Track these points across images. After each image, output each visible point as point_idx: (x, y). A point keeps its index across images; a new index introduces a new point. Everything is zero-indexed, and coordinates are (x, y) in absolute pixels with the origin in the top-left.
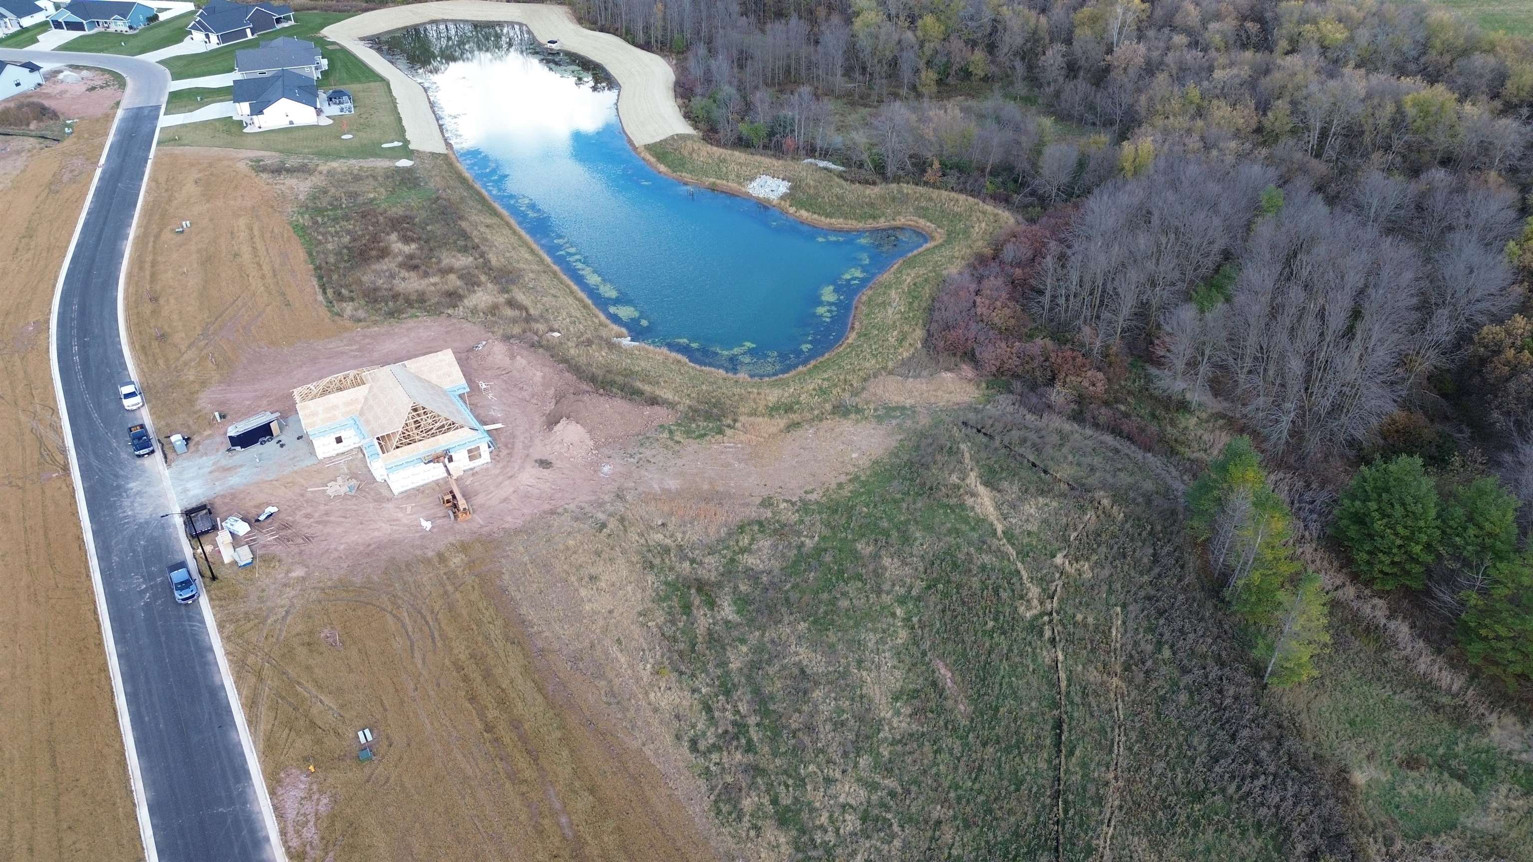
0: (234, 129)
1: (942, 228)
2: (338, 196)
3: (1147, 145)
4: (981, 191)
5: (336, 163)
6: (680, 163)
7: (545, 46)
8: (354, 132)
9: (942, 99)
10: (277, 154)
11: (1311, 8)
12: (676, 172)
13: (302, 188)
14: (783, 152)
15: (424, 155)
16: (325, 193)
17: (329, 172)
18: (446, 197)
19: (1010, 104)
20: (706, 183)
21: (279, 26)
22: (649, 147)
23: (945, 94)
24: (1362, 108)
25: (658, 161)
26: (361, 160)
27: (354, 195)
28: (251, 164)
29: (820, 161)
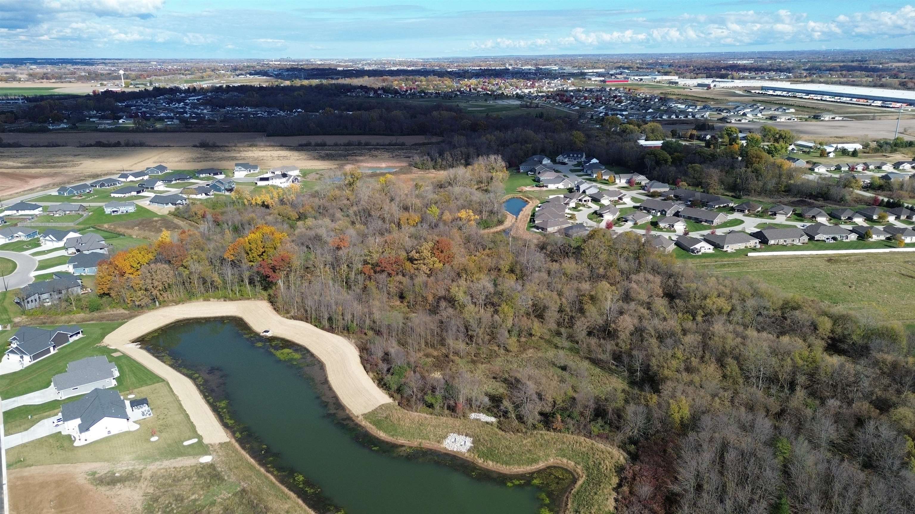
0: (66, 444)
1: (579, 464)
2: (167, 502)
3: (684, 402)
4: (590, 433)
5: (154, 467)
6: (392, 429)
7: (262, 334)
8: (158, 433)
9: (521, 352)
10: (106, 464)
11: (702, 288)
12: (393, 436)
13: (136, 497)
14: (456, 412)
15: (217, 447)
16: (156, 500)
17: (151, 477)
18: (248, 489)
19: (561, 353)
20: (415, 443)
21: (71, 340)
22: (366, 416)
23: (522, 349)
24: (774, 361)
25: (377, 427)
26: (172, 460)
27: (179, 499)
28: (88, 477)
29: (478, 414)
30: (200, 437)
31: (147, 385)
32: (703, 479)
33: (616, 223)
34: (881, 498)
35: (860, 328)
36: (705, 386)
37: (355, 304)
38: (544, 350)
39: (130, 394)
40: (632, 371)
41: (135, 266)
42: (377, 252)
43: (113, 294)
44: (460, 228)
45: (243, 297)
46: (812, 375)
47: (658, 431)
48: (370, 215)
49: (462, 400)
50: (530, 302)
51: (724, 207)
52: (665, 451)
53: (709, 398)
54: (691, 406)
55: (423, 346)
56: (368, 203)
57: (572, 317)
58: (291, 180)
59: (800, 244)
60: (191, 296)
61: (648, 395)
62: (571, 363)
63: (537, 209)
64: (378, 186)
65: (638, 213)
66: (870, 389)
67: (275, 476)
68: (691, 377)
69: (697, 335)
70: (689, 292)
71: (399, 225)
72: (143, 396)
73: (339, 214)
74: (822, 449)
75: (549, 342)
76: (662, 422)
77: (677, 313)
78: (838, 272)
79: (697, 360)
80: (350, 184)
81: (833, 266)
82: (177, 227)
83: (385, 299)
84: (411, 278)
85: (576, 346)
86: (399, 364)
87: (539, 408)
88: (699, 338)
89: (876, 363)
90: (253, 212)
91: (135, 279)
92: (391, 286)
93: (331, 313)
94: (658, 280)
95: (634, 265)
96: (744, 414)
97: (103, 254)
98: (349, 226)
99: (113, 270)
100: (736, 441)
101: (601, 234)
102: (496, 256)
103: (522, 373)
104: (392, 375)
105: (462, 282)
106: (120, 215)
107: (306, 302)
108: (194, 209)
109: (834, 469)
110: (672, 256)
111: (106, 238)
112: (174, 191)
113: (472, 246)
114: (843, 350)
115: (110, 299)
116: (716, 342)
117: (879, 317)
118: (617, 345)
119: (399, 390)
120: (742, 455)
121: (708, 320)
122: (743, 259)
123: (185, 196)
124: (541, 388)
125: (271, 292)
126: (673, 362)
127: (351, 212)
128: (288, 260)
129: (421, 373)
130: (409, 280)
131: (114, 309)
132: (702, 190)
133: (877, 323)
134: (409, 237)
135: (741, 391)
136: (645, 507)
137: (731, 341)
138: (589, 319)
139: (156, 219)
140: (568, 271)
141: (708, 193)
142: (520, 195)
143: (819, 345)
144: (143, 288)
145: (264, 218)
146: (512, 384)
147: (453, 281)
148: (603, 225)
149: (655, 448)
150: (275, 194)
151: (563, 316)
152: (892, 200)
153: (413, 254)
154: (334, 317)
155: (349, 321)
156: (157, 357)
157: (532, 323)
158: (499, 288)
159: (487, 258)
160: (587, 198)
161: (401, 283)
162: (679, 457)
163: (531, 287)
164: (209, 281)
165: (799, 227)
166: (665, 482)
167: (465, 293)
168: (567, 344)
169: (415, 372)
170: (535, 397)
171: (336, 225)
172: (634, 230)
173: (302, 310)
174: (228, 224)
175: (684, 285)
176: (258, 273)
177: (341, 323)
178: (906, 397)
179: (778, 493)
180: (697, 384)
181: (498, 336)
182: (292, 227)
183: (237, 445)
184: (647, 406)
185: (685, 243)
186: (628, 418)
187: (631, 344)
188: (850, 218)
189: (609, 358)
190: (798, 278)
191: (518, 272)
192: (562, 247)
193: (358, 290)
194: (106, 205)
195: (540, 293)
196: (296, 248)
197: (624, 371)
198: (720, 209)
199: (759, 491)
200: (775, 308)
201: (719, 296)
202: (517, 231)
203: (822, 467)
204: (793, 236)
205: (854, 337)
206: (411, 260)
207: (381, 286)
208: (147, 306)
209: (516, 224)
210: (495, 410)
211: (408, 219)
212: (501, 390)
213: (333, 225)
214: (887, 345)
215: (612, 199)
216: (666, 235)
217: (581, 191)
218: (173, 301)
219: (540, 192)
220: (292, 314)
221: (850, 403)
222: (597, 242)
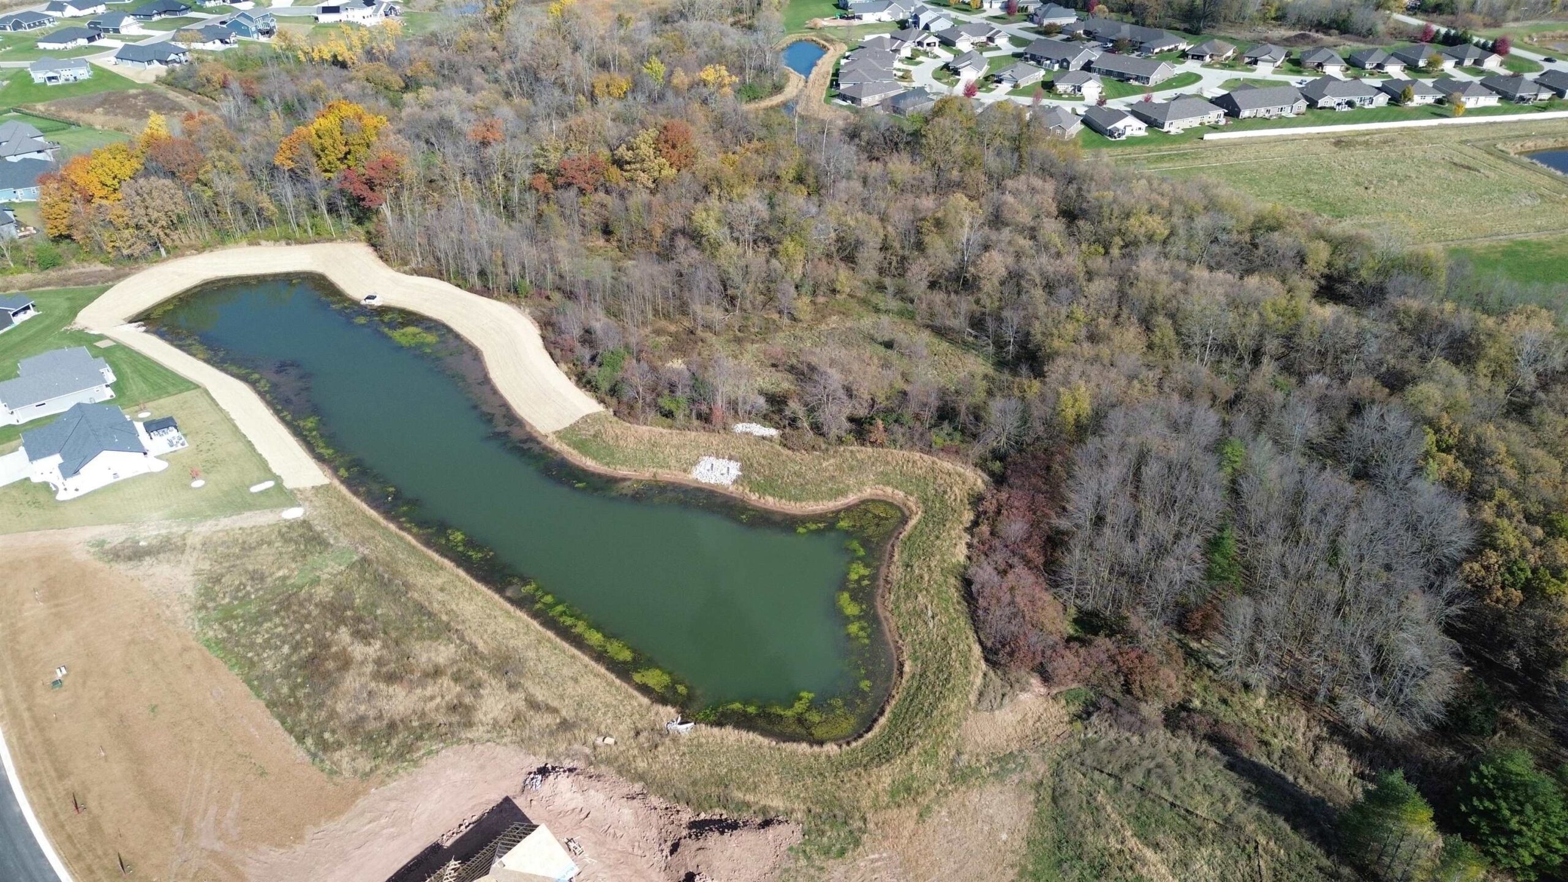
0: (42, 497)
1: (911, 495)
2: (237, 583)
3: (1083, 389)
4: (930, 446)
5: (205, 529)
6: (608, 453)
7: (363, 302)
8: (202, 474)
9: (819, 322)
10: (119, 528)
11: (1124, 199)
12: (608, 464)
13: (181, 578)
14: (711, 423)
15: (309, 494)
16: (218, 581)
17: (204, 544)
18: (372, 557)
19: (885, 319)
20: (646, 474)
21: (18, 320)
22: (561, 435)
23: (819, 315)
24: (1231, 317)
25: (580, 452)
26: (235, 517)
27: (257, 577)
28: (92, 550)
29: (748, 425)
30: (277, 479)
31: (169, 394)
32: (1105, 507)
33: (982, 86)
34: (1376, 521)
35: (1374, 258)
36: (1119, 364)
37: (525, 245)
38: (855, 316)
39: (141, 410)
40: (1000, 345)
41: (109, 183)
42: (556, 149)
43: (77, 236)
44: (705, 102)
45: (320, 237)
46: (1289, 339)
47: (1038, 439)
48: (537, 80)
49: (720, 402)
50: (833, 235)
51: (1169, 50)
52: (1048, 468)
53: (1123, 382)
54: (1094, 397)
55: (650, 316)
56: (531, 54)
57: (904, 258)
58: (381, 11)
59: (1292, 115)
60: (222, 237)
61: (1026, 382)
62: (901, 335)
63: (843, 62)
64: (549, 22)
65: (1021, 65)
66: (1379, 357)
67: (415, 536)
68: (1096, 349)
69: (1110, 279)
70: (1101, 207)
71: (592, 97)
72: (166, 414)
73: (479, 79)
74: (1293, 453)
75: (864, 302)
76: (1047, 423)
77: (1080, 244)
78: (1350, 162)
79: (1108, 321)
80: (496, 18)
81: (1343, 153)
82: (174, 107)
83: (577, 236)
84: (622, 196)
85: (910, 307)
86: (611, 348)
87: (847, 412)
88: (1113, 284)
89: (1393, 314)
90: (319, 75)
91: (113, 208)
92: (586, 211)
93: (483, 262)
94: (1050, 186)
95: (1010, 162)
96: (1176, 405)
97: (46, 162)
98: (501, 100)
99: (68, 191)
100: (1161, 448)
101: (957, 104)
102: (771, 153)
103: (818, 357)
104: (600, 365)
105: (713, 202)
106: (63, 86)
107: (436, 244)
108: (204, 71)
109: (1308, 484)
110: (1075, 144)
111: (44, 131)
112: (159, 35)
113: (729, 135)
114: (1343, 295)
115: (74, 245)
116: (1140, 292)
117: (1408, 238)
118: (977, 302)
119: (613, 391)
120: (1170, 468)
121: (1129, 255)
122: (1195, 146)
123: (182, 45)
124: (851, 378)
125: (370, 226)
126: (1069, 326)
127: (502, 73)
128: (394, 166)
129: (650, 363)
130: (617, 201)
131: (85, 264)
132: (1133, 20)
133: (1402, 248)
134: (613, 120)
135: (1176, 369)
136: (1014, 553)
137: (1166, 288)
138: (932, 260)
139: (132, 91)
140: (898, 177)
141: (1143, 25)
142: (812, 35)
143: (1306, 287)
144: (132, 223)
145: (339, 87)
146: (803, 374)
147: (696, 200)
148: (959, 89)
149: (1033, 464)
150: (356, 42)
151: (888, 256)
152: (1453, 32)
153: (622, 152)
154: (490, 269)
155: (517, 275)
156: (180, 347)
157: (837, 270)
158: (779, 211)
159: (755, 156)
160: (932, 39)
161: (603, 206)
162: (1071, 476)
163: (834, 207)
164: (253, 209)
165: (1293, 83)
166: (1046, 515)
167: (718, 221)
168: (895, 304)
169: (638, 361)
170: (841, 393)
171: (476, 100)
172: (1012, 97)
173: (431, 258)
174: (273, 101)
175: (1093, 194)
176: (342, 192)
177: (503, 281)
178: (1434, 366)
179: (1219, 522)
180: (1106, 361)
181: (779, 295)
182: (395, 104)
183: (343, 489)
184: (1023, 399)
185: (1099, 120)
186: (992, 420)
187: (1001, 300)
188: (1380, 66)
189: (964, 325)
190: (1282, 175)
191: (811, 180)
192: (887, 134)
193: (526, 219)
194: (32, 65)
195: (849, 218)
196: (408, 143)
197: (988, 344)
198: (1163, 56)
199: (1190, 521)
200: (1240, 229)
201: (1150, 212)
202: (807, 104)
203: (1290, 481)
204: (1281, 101)
205: (1364, 273)
206: (619, 163)
207: (568, 212)
208: (144, 256)
209: (807, 92)
210: (776, 417)
211: (608, 86)
212: (785, 385)
213: (471, 99)
214: (1414, 285)
215: (977, 40)
216: (1067, 106)
217: (922, 25)
218: (191, 247)
219: (849, 27)
220: (413, 265)
221: (1344, 380)
222: (948, 123)
